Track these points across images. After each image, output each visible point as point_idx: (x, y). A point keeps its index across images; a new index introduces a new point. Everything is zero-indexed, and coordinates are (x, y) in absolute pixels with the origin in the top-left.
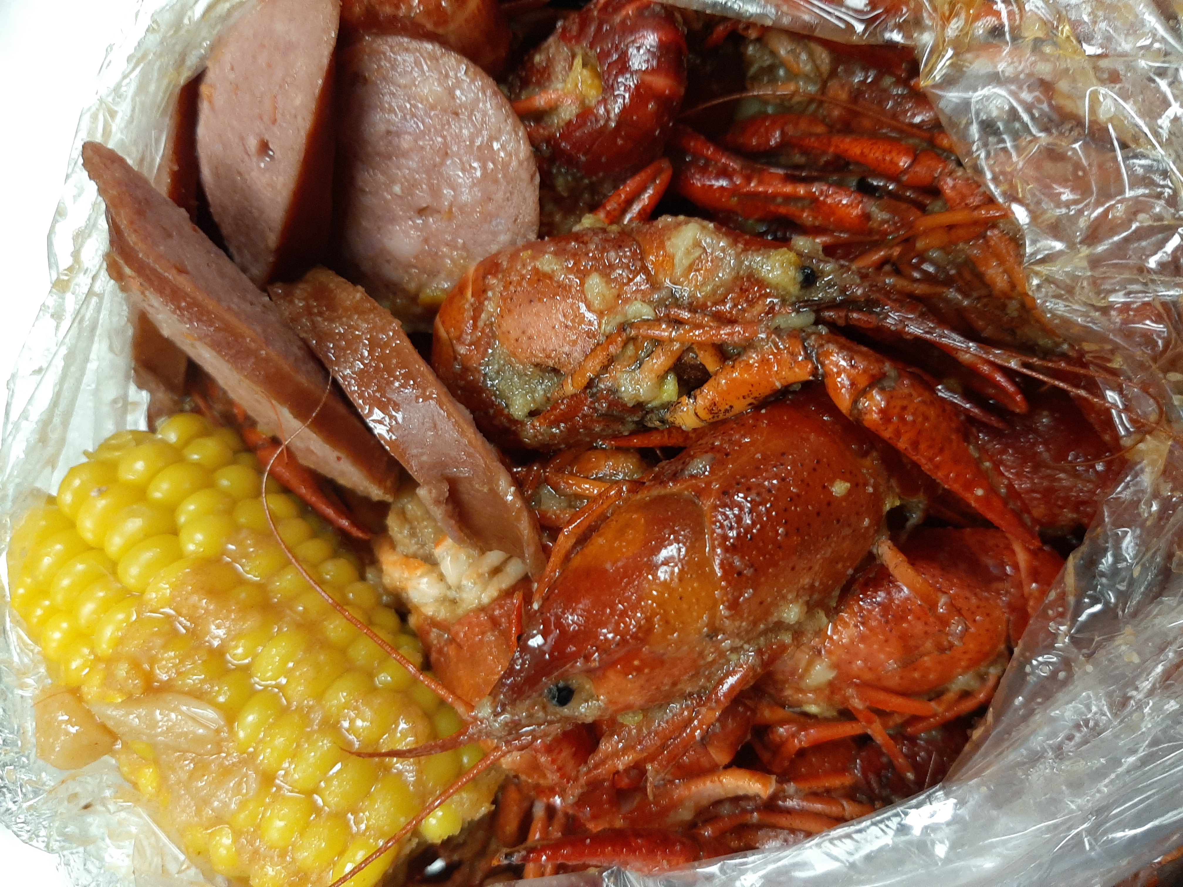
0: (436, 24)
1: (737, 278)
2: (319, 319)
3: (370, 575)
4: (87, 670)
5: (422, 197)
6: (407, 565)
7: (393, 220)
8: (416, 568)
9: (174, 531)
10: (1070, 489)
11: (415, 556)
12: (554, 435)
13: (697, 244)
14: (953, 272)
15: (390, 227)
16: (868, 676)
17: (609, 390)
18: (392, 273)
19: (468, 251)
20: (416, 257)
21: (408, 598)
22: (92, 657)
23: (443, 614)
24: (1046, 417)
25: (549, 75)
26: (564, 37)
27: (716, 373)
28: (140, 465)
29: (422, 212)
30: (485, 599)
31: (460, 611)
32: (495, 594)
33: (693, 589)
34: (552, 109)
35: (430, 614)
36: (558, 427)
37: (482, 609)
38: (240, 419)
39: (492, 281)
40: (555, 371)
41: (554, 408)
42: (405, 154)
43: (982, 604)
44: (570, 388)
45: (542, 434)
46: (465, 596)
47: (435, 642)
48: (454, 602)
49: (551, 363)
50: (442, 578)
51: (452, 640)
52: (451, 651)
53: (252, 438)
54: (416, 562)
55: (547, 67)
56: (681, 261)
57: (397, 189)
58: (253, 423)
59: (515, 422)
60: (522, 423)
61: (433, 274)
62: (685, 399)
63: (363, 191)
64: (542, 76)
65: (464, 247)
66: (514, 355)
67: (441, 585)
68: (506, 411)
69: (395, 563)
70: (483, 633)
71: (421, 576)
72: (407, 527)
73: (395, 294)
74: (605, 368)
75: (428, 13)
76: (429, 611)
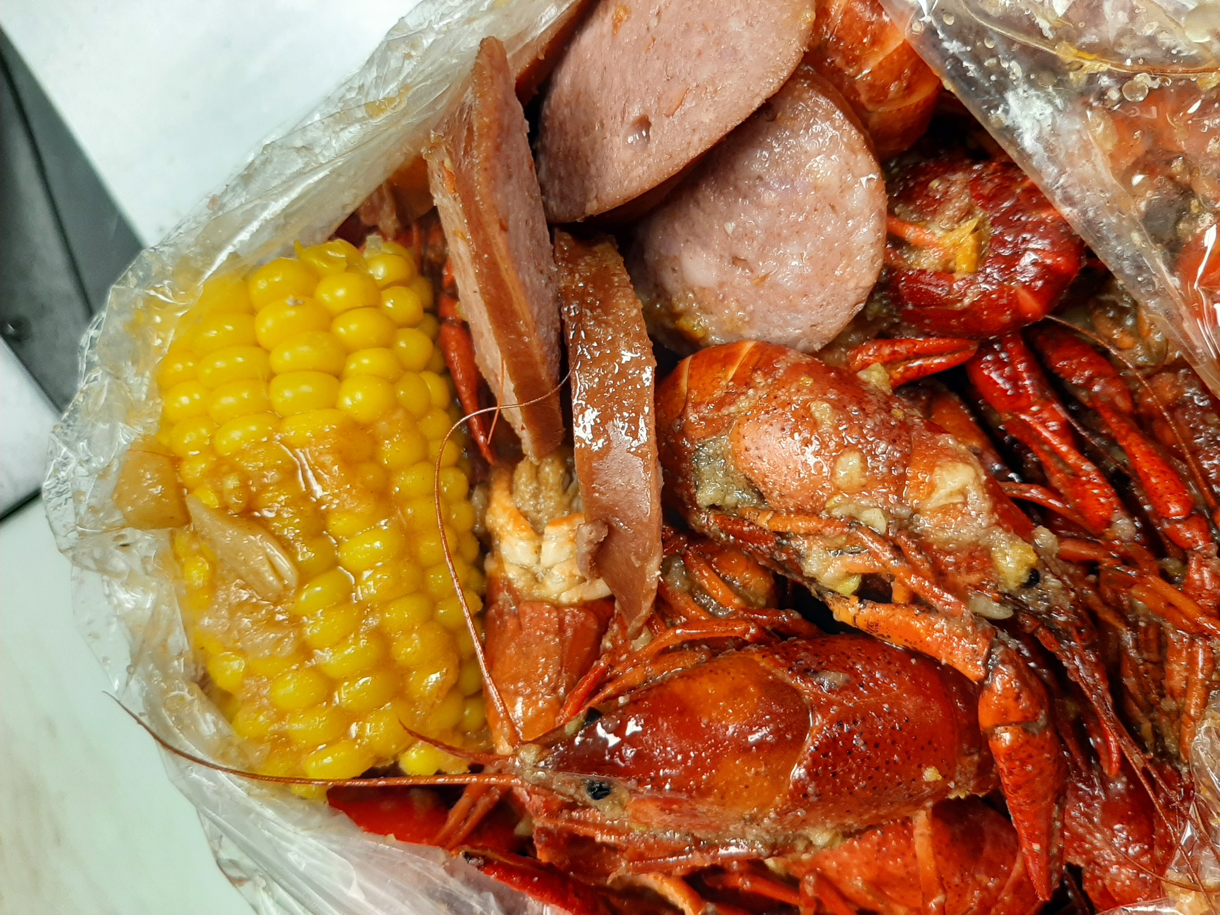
0: (871, 100)
1: (976, 544)
2: (589, 313)
3: (477, 497)
4: (197, 452)
5: (747, 251)
6: (516, 520)
7: (705, 246)
8: (522, 530)
9: (339, 376)
10: (1095, 848)
11: (525, 515)
12: (719, 538)
13: (963, 492)
14: (1142, 624)
15: (698, 249)
16: (832, 874)
17: (797, 552)
18: (670, 281)
19: (752, 318)
20: (703, 289)
21: (498, 546)
22: (207, 443)
23: (520, 583)
24: (1122, 782)
25: (935, 210)
26: (974, 185)
27: (897, 605)
28: (341, 293)
29: (736, 260)
30: (564, 598)
31: (537, 593)
32: (575, 600)
33: (762, 785)
34: (915, 247)
35: (511, 576)
36: (728, 536)
37: (557, 607)
38: (446, 281)
39: (759, 378)
40: (761, 496)
41: (736, 522)
42: (760, 206)
43: (962, 885)
44: (764, 521)
45: (709, 530)
46: (548, 583)
47: (500, 603)
48: (535, 579)
49: (762, 489)
50: (538, 550)
51: (517, 616)
52: (511, 625)
53: (446, 308)
54: (525, 524)
55: (939, 202)
56: (939, 498)
57: (730, 227)
58: (454, 296)
59: (694, 504)
60: (699, 510)
61: (705, 310)
62: (855, 600)
63: (697, 203)
64: (928, 206)
65: (752, 314)
66: (735, 456)
67: (534, 557)
68: (693, 491)
69: (505, 509)
70: (547, 632)
71: (521, 539)
72: (535, 485)
73: (659, 296)
74: (807, 535)
75: (871, 86)
76: (512, 574)
